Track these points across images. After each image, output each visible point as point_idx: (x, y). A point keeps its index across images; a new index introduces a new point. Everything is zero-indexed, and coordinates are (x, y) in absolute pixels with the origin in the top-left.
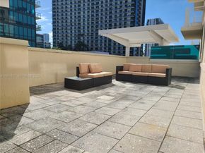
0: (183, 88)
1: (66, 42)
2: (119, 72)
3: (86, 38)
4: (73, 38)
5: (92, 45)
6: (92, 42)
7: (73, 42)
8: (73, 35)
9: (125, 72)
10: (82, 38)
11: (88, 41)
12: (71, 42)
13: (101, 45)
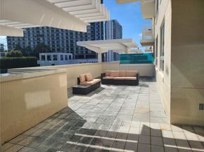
0: (147, 86)
1: (24, 43)
2: (104, 78)
3: (46, 39)
4: (32, 39)
5: (53, 46)
6: (53, 42)
7: (32, 43)
8: (31, 36)
9: (108, 77)
10: (41, 39)
11: (49, 42)
12: (29, 43)
13: (63, 45)
